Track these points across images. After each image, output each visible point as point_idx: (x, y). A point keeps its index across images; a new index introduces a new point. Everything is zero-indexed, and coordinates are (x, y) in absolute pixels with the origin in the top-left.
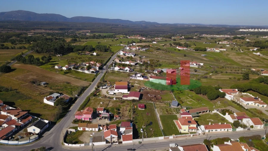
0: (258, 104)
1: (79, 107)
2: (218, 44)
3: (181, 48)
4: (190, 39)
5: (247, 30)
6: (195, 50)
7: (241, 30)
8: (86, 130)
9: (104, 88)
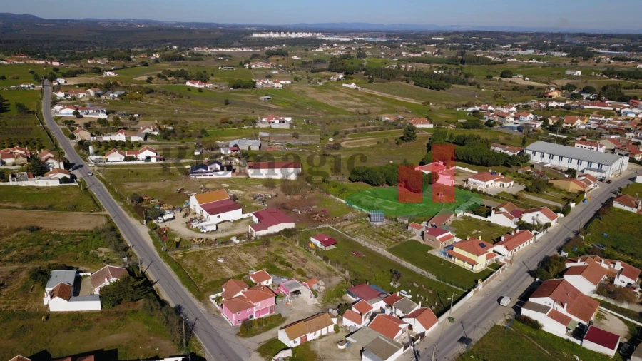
0: (501, 182)
1: (185, 289)
2: (250, 68)
3: (199, 84)
4: (178, 60)
5: (268, 35)
6: (234, 88)
7: (255, 35)
8: (309, 340)
9: (168, 220)
